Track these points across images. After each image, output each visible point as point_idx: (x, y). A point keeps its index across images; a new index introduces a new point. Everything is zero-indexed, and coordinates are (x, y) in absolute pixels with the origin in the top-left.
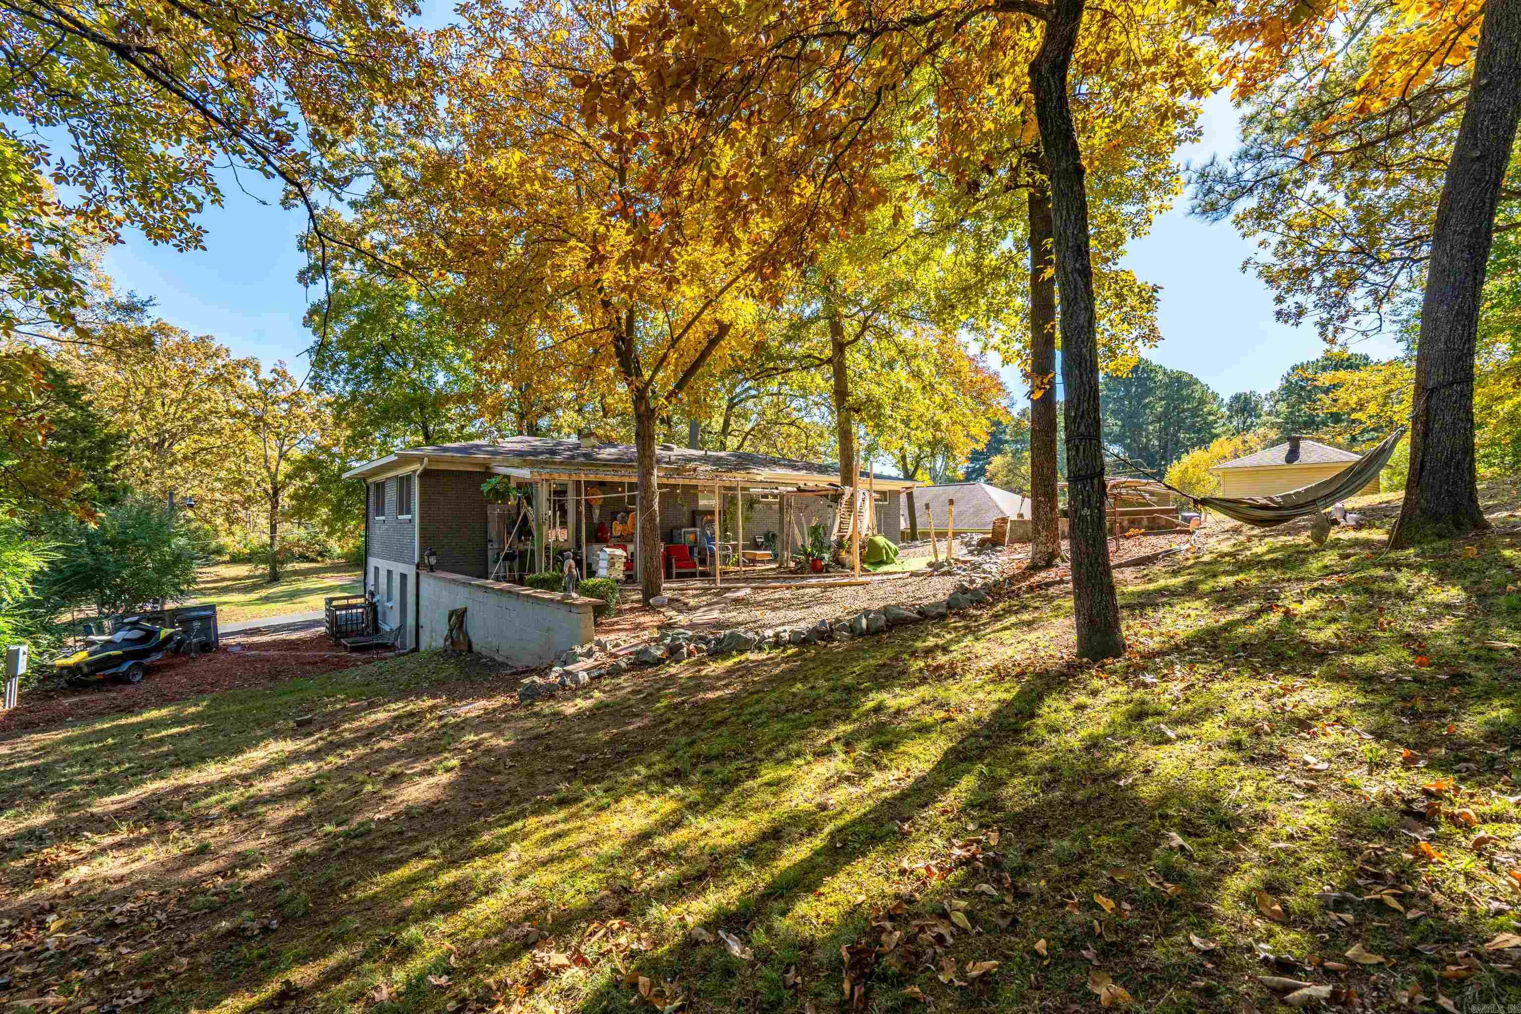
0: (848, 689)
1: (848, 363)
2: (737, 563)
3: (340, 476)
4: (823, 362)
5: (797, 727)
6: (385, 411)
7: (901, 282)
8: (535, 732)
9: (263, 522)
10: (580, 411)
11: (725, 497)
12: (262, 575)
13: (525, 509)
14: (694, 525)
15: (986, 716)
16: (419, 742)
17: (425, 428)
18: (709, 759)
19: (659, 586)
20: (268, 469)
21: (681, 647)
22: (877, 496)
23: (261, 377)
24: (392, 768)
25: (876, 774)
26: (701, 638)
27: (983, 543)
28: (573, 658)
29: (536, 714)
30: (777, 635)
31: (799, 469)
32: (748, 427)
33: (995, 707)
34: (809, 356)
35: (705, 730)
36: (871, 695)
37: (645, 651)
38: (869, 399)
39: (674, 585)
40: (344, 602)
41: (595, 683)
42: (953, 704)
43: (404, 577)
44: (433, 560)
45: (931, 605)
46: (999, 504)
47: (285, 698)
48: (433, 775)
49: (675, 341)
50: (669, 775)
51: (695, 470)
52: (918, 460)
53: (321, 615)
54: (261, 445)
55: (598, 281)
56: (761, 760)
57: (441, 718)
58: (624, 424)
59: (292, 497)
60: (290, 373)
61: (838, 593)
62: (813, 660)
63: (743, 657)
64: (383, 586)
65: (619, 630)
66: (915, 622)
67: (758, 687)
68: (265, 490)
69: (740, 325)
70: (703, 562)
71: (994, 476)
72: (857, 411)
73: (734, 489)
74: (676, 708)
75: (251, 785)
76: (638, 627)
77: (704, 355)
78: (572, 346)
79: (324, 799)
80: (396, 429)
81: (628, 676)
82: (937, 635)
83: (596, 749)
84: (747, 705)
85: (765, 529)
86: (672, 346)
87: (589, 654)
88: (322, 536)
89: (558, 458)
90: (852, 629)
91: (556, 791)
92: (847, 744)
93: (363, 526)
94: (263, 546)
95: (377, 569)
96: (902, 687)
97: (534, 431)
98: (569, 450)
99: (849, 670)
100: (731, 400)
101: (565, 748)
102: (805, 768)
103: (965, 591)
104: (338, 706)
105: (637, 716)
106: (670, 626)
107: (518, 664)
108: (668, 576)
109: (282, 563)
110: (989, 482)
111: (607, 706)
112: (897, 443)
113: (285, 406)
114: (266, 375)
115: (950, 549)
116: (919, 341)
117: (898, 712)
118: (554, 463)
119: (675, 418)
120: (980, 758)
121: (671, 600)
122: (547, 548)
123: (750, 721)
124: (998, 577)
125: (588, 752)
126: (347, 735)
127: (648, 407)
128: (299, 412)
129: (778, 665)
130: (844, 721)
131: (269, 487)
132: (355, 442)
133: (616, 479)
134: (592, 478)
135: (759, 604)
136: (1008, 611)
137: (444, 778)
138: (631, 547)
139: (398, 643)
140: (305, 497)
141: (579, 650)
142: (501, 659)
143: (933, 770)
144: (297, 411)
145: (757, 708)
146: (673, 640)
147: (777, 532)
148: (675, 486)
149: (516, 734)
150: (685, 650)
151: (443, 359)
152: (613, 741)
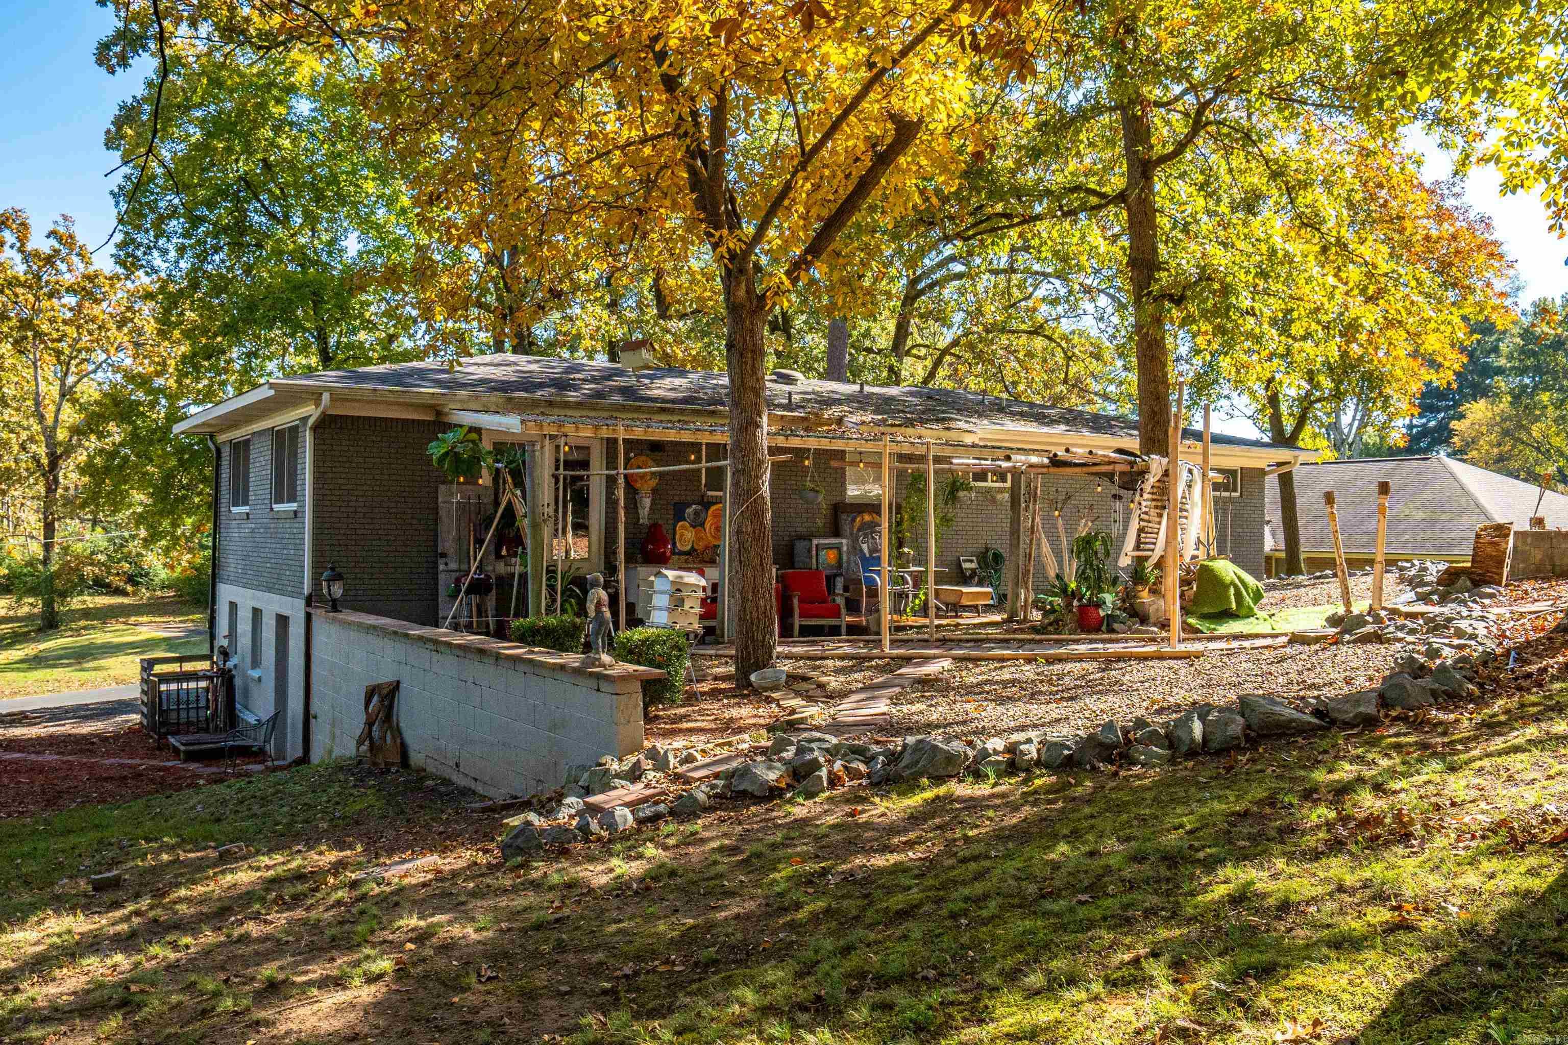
0: (1171, 859)
1: (1159, 202)
2: (924, 610)
3: (169, 429)
4: (1107, 200)
5: (1064, 928)
6: (251, 307)
7: (1278, 27)
8: (534, 916)
9: (32, 520)
10: (613, 306)
11: (900, 475)
12: (29, 617)
13: (511, 495)
14: (837, 533)
15: (1488, 919)
16: (316, 927)
17: (322, 338)
18: (883, 982)
19: (770, 649)
20: (41, 418)
21: (817, 766)
22: (1220, 478)
23: (29, 247)
24: (268, 970)
25: (1247, 1028)
26: (859, 752)
27: (1450, 578)
28: (604, 782)
29: (536, 885)
30: (1012, 749)
31: (1052, 422)
32: (946, 337)
33: (1507, 903)
34: (1077, 189)
35: (871, 926)
36: (1221, 873)
37: (744, 773)
38: (1205, 276)
39: (798, 650)
40: (174, 668)
41: (648, 829)
42: (1408, 893)
43: (282, 621)
44: (337, 590)
45: (1347, 698)
46: (1484, 500)
47: (73, 839)
48: (345, 988)
49: (807, 156)
50: (804, 1009)
51: (840, 421)
52: (1306, 404)
53: (134, 691)
54: (28, 373)
55: (655, 39)
56: (994, 989)
57: (354, 885)
58: (699, 332)
59: (82, 470)
60: (81, 239)
61: (1134, 673)
62: (1089, 801)
63: (942, 790)
64: (244, 641)
65: (691, 731)
66: (1306, 731)
67: (978, 848)
68: (36, 459)
69: (940, 122)
70: (853, 607)
71: (1470, 443)
72: (1179, 301)
73: (922, 459)
74: (810, 883)
75: (17, 990)
76: (730, 727)
77: (864, 185)
78: (601, 172)
79: (146, 1021)
80: (269, 343)
81: (712, 817)
82: (1359, 759)
83: (654, 954)
84: (955, 882)
85: (979, 546)
86: (803, 166)
87: (634, 774)
88: (134, 546)
89: (573, 396)
90: (1170, 740)
91: (578, 1028)
92: (1177, 964)
93: (209, 526)
94: (30, 564)
95: (233, 606)
96: (1290, 857)
97: (524, 345)
98: (593, 380)
99: (1170, 821)
100: (913, 282)
101: (595, 948)
102: (1088, 1007)
103: (1420, 671)
104: (165, 857)
105: (731, 894)
106: (792, 726)
107: (491, 792)
108: (786, 632)
109: (63, 595)
110: (1458, 454)
111: (673, 874)
112: (1260, 370)
113: (71, 300)
114: (40, 243)
115: (1378, 590)
116: (1314, 153)
117: (1285, 907)
118: (567, 405)
119: (799, 321)
120: (1482, 1008)
121: (793, 678)
122: (551, 572)
123: (965, 913)
124: (1491, 645)
125: (638, 958)
126: (182, 908)
127: (750, 291)
128: (96, 310)
129: (1016, 808)
130: (1166, 920)
131: (41, 450)
132: (197, 368)
133: (686, 437)
134: (639, 433)
135: (969, 690)
136: (1518, 717)
137: (366, 994)
138: (713, 573)
139: (271, 748)
140: (107, 470)
141: (615, 766)
142: (461, 781)
143: (1372, 1026)
144: (89, 309)
145: (979, 888)
146: (800, 751)
147: (1004, 552)
148: (800, 453)
149: (498, 921)
150: (824, 773)
151: (354, 204)
152: (688, 939)
